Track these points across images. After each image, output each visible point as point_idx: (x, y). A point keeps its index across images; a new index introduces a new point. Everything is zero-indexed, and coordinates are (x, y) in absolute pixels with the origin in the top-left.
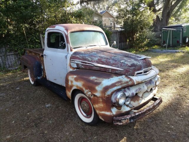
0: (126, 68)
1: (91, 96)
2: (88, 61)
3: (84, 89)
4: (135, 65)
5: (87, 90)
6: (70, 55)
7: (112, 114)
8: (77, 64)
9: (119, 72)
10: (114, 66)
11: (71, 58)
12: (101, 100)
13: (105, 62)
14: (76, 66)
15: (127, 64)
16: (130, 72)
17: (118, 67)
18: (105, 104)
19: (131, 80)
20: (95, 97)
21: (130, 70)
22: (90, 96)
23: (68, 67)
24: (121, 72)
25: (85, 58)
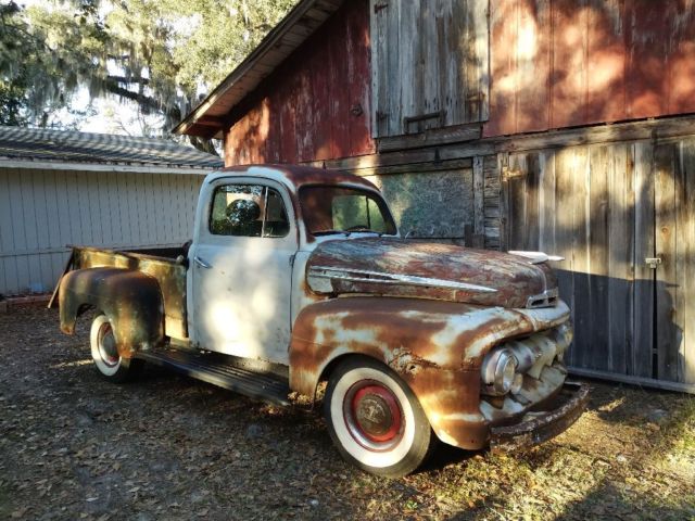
0: (505, 284)
1: (412, 367)
2: (377, 268)
3: (384, 348)
4: (525, 277)
5: (396, 352)
6: (308, 254)
7: (483, 419)
8: (335, 282)
9: (483, 296)
10: (466, 279)
11: (309, 264)
12: (450, 376)
13: (434, 269)
14: (330, 288)
15: (507, 275)
16: (515, 295)
17: (479, 284)
18: (462, 389)
19: (523, 317)
20: (429, 369)
21: (516, 292)
22: (408, 367)
23: (299, 293)
24: (488, 298)
25: (362, 261)
